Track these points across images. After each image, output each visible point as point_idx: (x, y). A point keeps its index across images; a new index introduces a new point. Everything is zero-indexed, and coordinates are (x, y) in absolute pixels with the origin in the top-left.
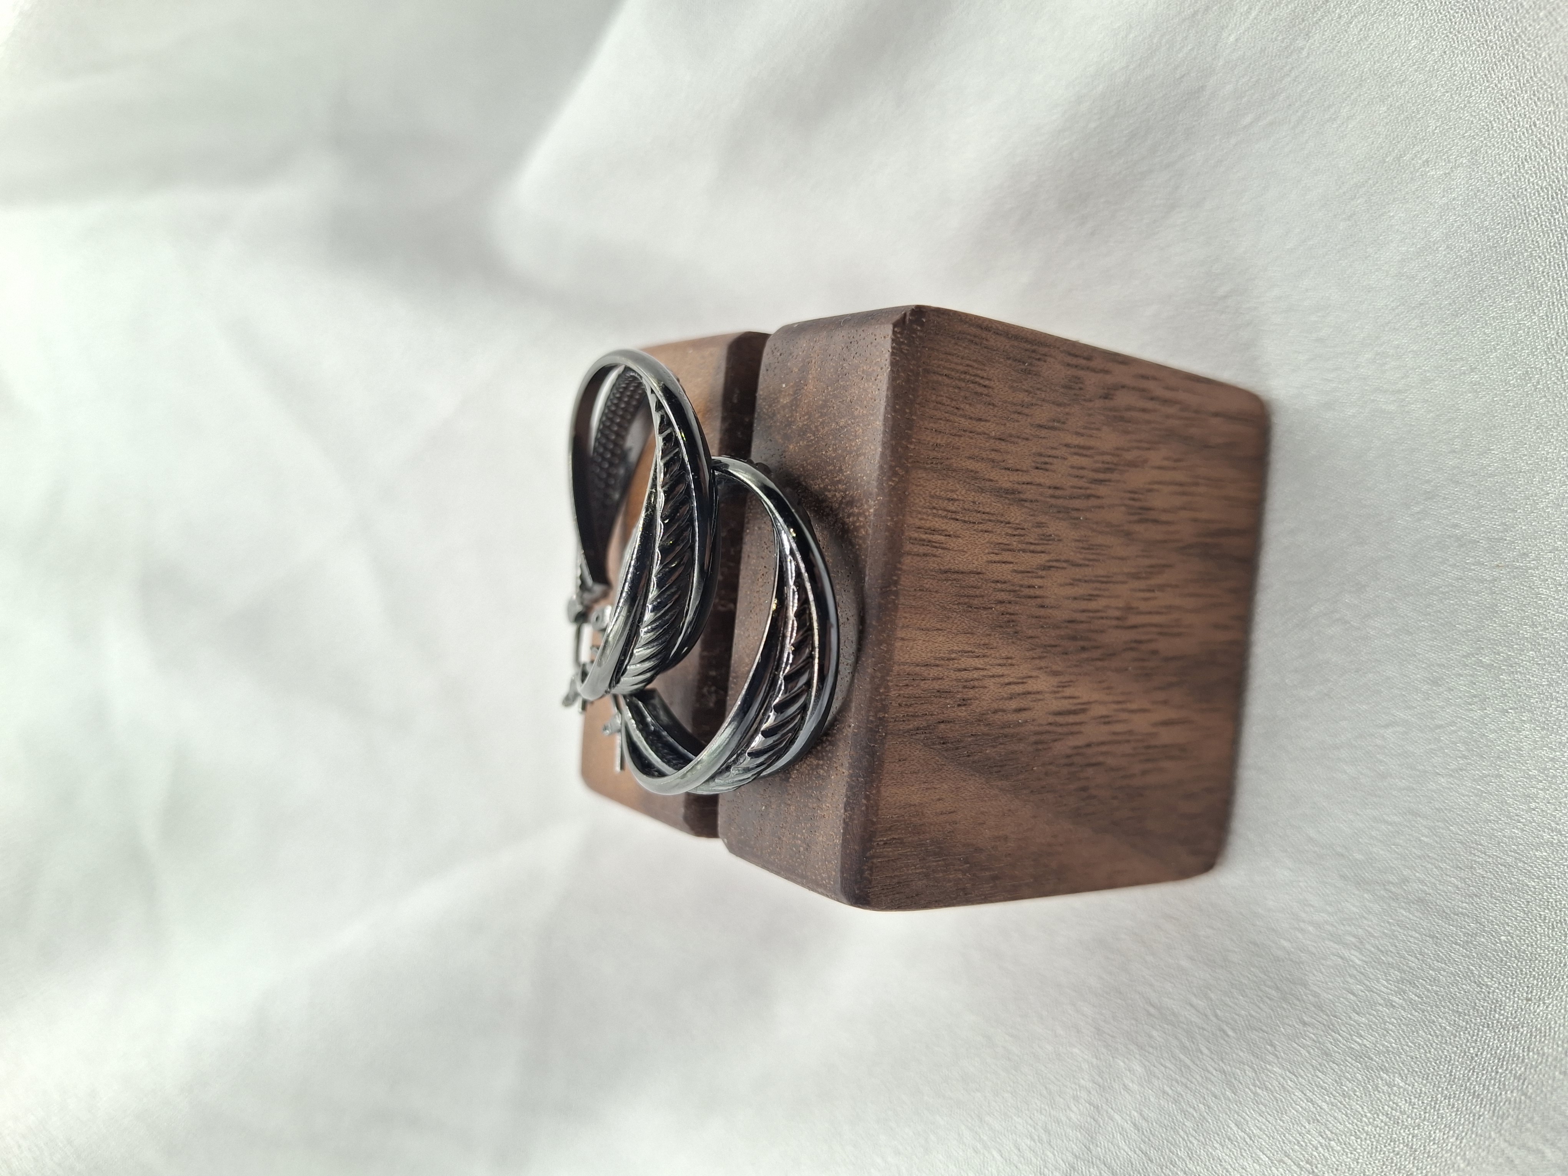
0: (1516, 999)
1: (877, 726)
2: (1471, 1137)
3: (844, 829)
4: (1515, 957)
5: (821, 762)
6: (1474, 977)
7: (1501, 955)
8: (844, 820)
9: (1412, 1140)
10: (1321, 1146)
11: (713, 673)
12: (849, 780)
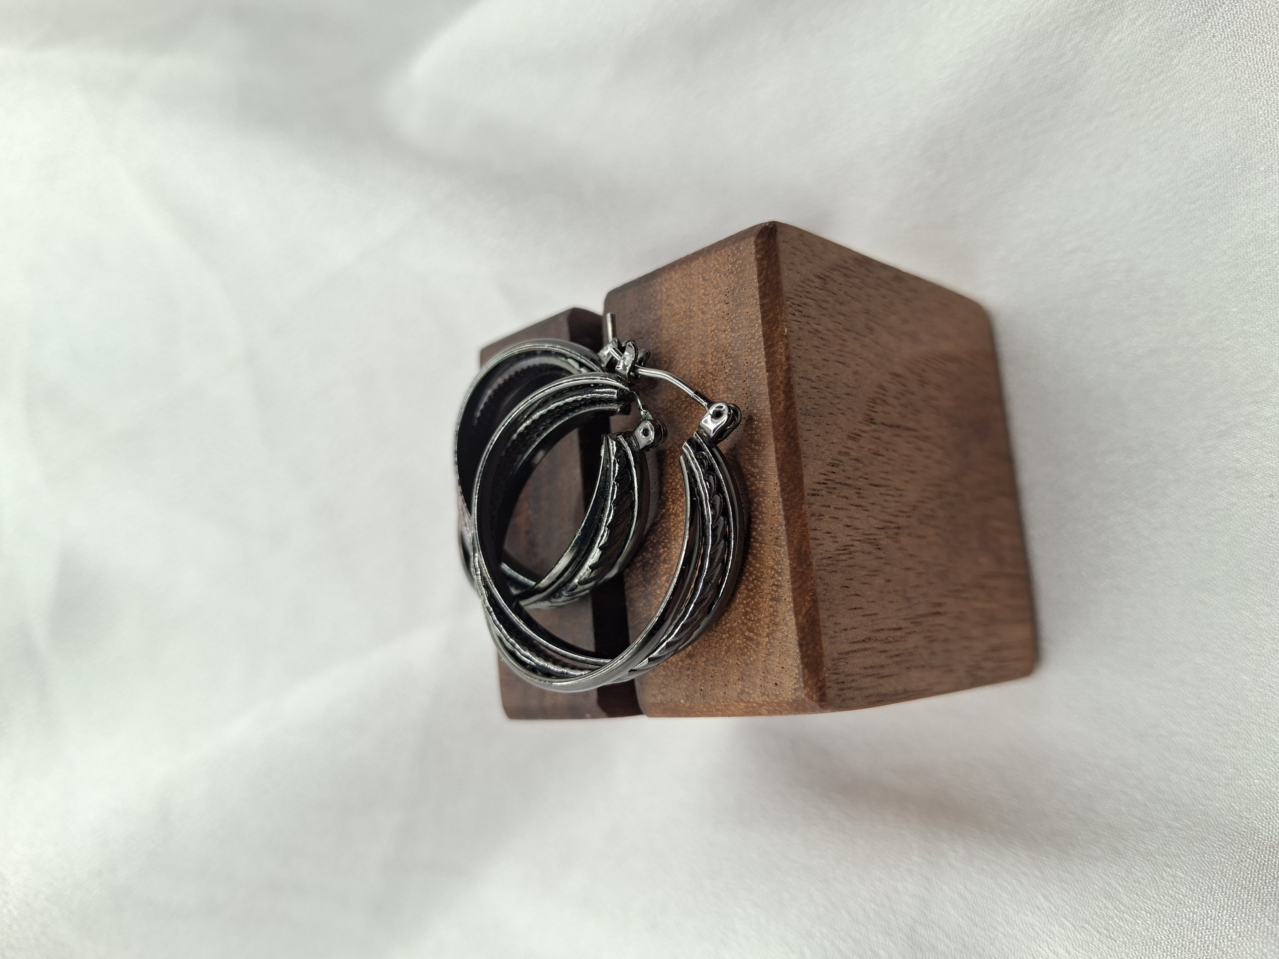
0: (1271, 828)
2: (1241, 916)
4: (1268, 797)
6: (1236, 811)
7: (1256, 795)
9: (1193, 916)
10: (1116, 916)
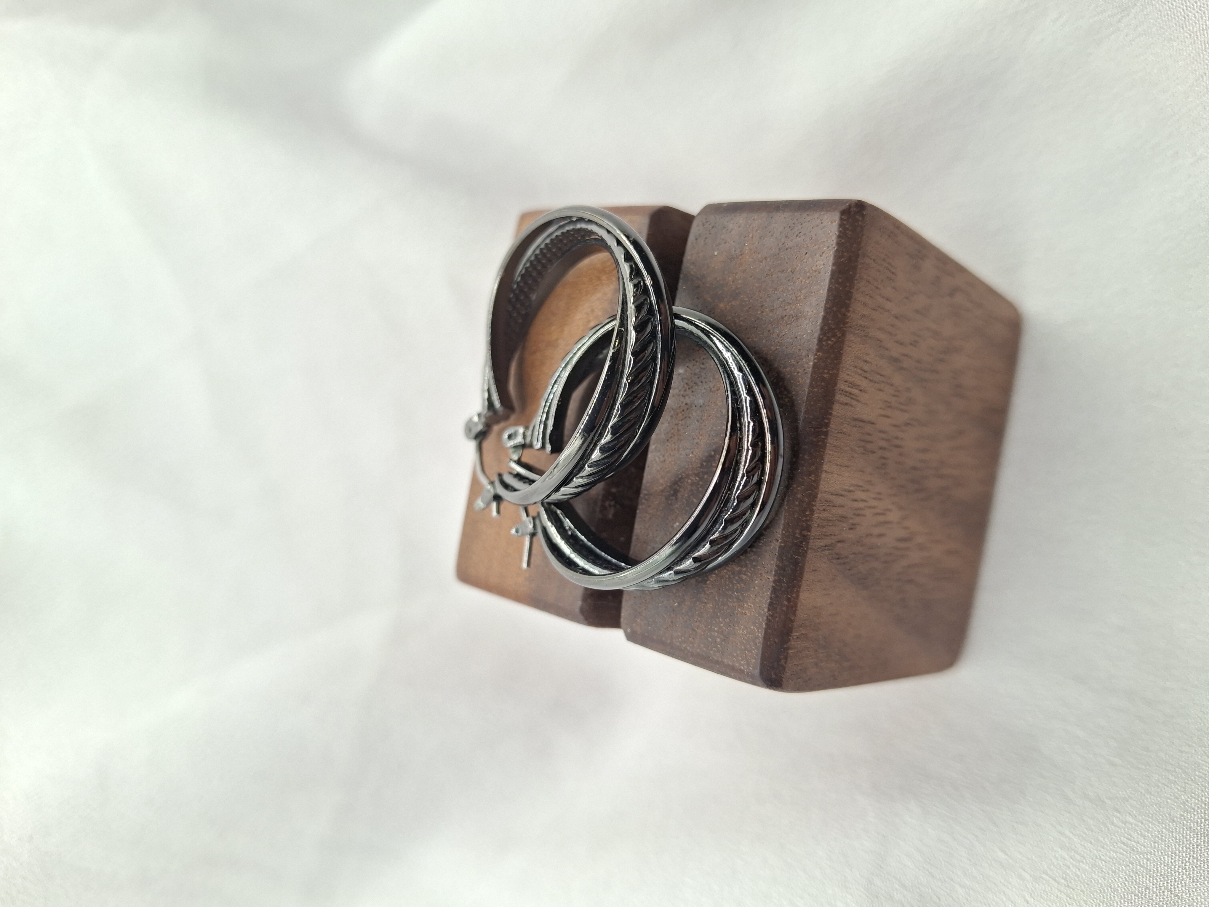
1: (801, 542)
3: (767, 624)
5: (744, 569)
8: (767, 617)
11: (614, 490)
12: (774, 585)
